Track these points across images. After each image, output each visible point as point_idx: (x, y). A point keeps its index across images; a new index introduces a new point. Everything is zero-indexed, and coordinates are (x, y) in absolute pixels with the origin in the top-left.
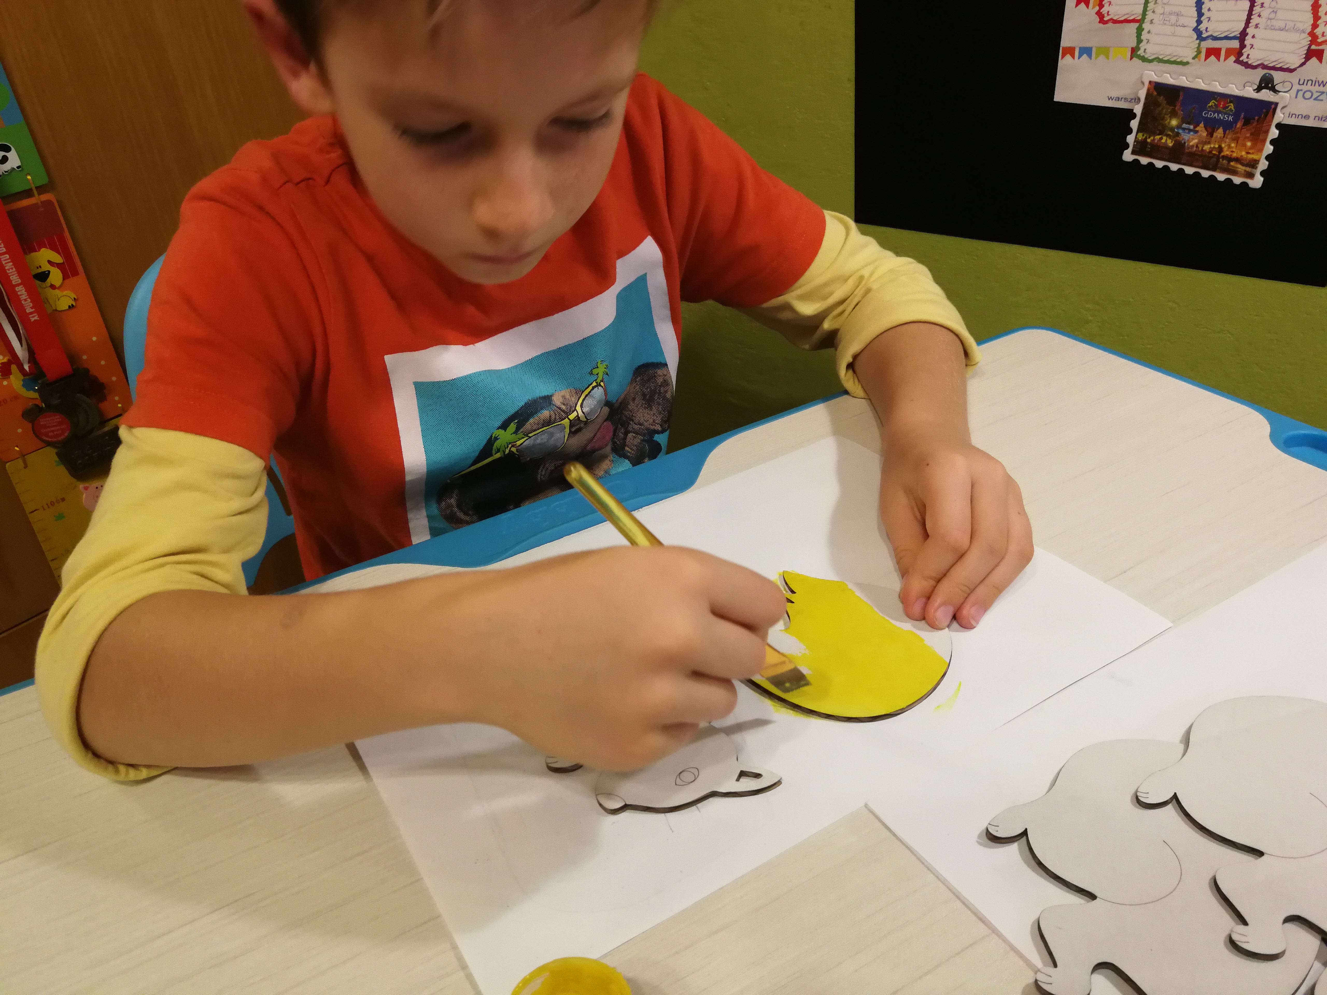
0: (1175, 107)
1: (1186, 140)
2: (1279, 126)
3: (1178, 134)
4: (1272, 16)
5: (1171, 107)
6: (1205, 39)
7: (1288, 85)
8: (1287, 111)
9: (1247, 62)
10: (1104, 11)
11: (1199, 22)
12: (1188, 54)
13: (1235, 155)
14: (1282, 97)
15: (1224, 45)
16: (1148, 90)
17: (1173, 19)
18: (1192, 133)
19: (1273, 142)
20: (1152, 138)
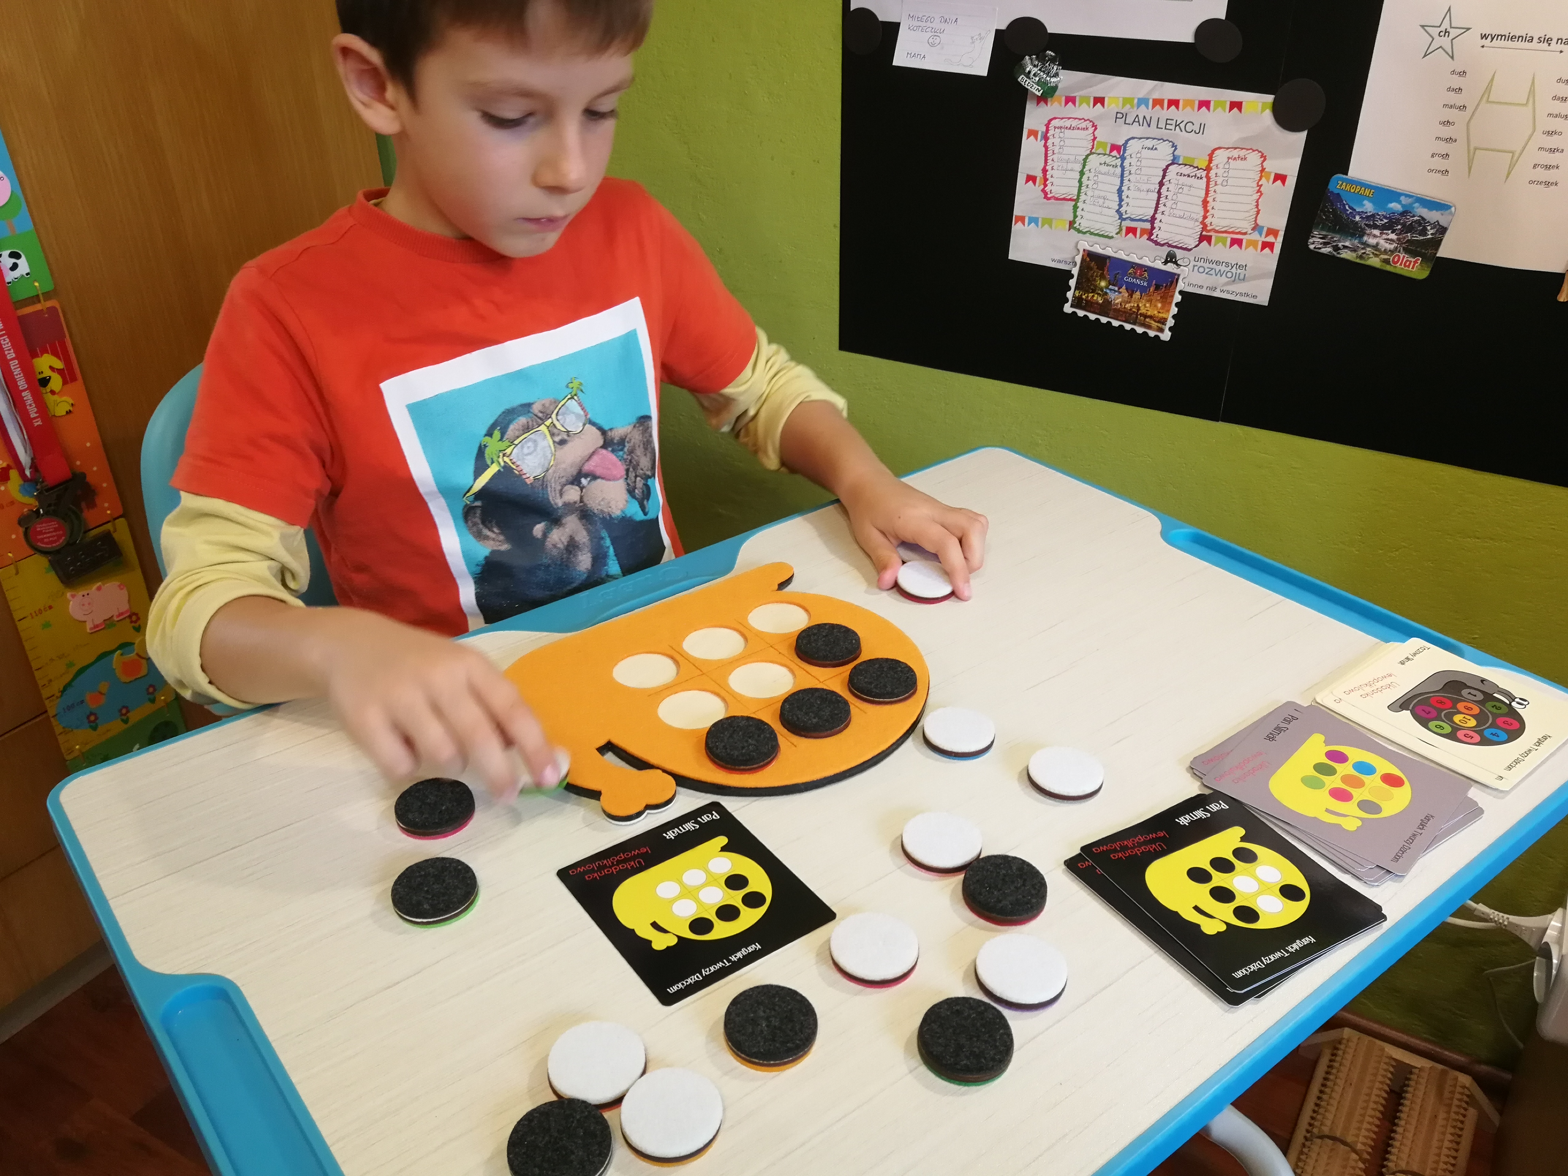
0: (1104, 271)
1: (1113, 298)
2: (1181, 292)
3: (1106, 293)
4: (1174, 206)
5: (1101, 272)
6: (1125, 219)
7: (1186, 262)
8: (1186, 281)
9: (1156, 241)
10: (1048, 189)
11: (1120, 206)
12: (1112, 230)
13: (1149, 313)
14: (1183, 270)
15: (1139, 225)
16: (1083, 256)
17: (1101, 201)
18: (1117, 293)
19: (1177, 305)
20: (1086, 295)
